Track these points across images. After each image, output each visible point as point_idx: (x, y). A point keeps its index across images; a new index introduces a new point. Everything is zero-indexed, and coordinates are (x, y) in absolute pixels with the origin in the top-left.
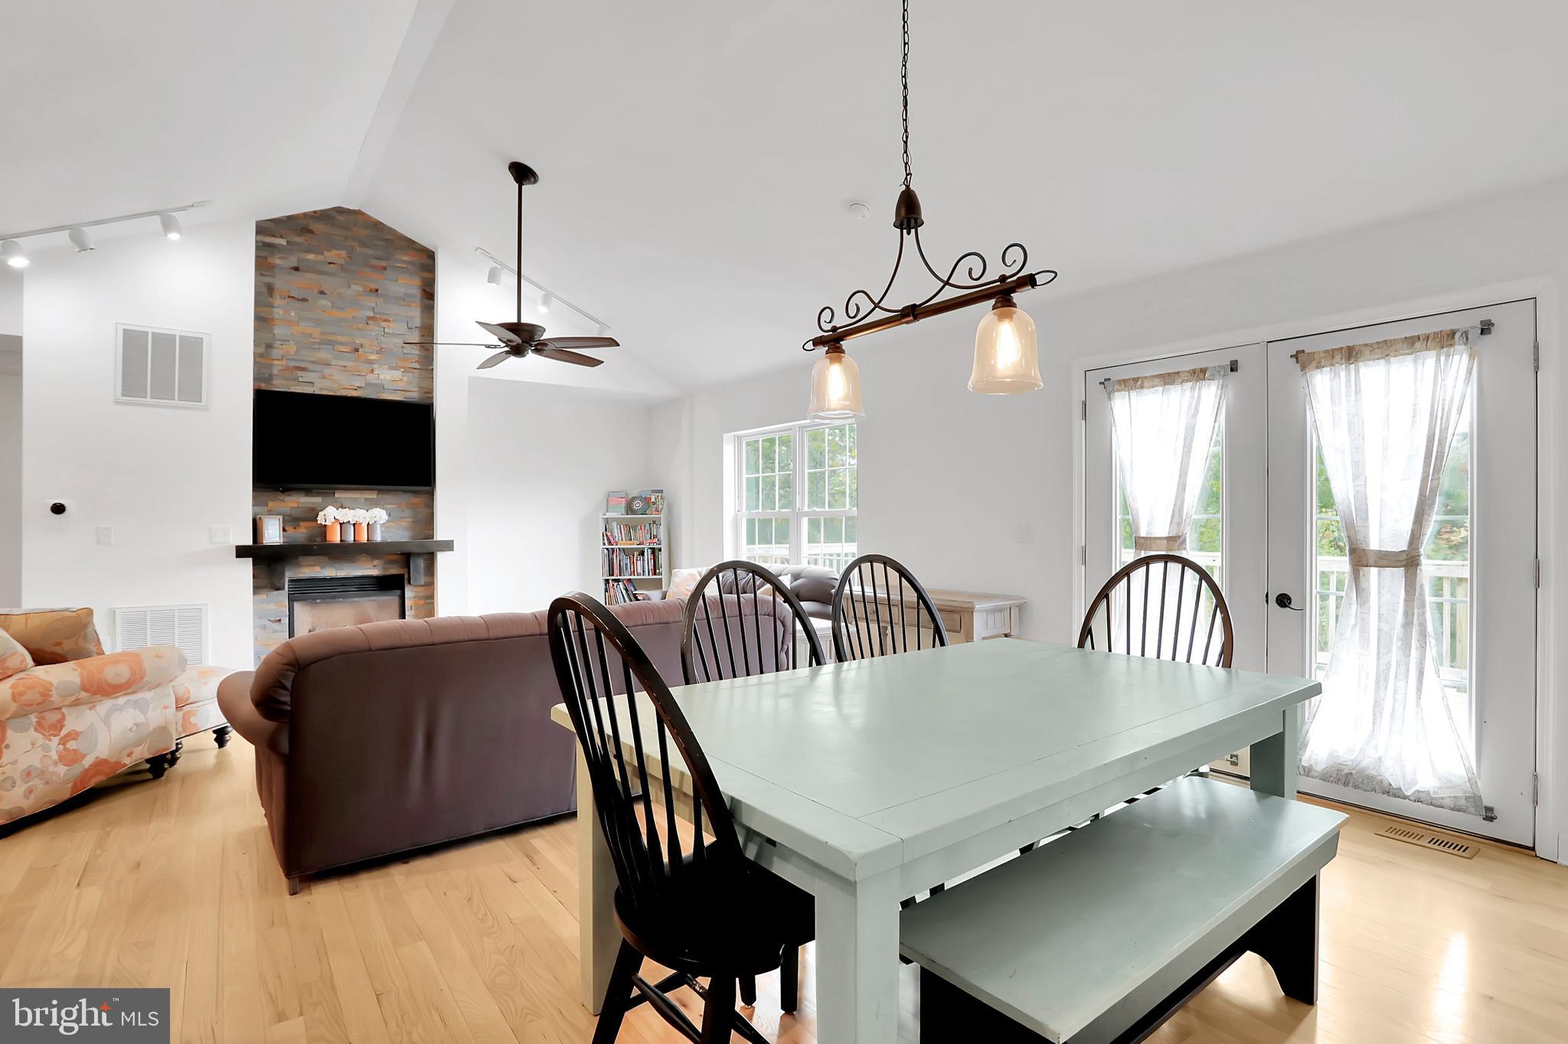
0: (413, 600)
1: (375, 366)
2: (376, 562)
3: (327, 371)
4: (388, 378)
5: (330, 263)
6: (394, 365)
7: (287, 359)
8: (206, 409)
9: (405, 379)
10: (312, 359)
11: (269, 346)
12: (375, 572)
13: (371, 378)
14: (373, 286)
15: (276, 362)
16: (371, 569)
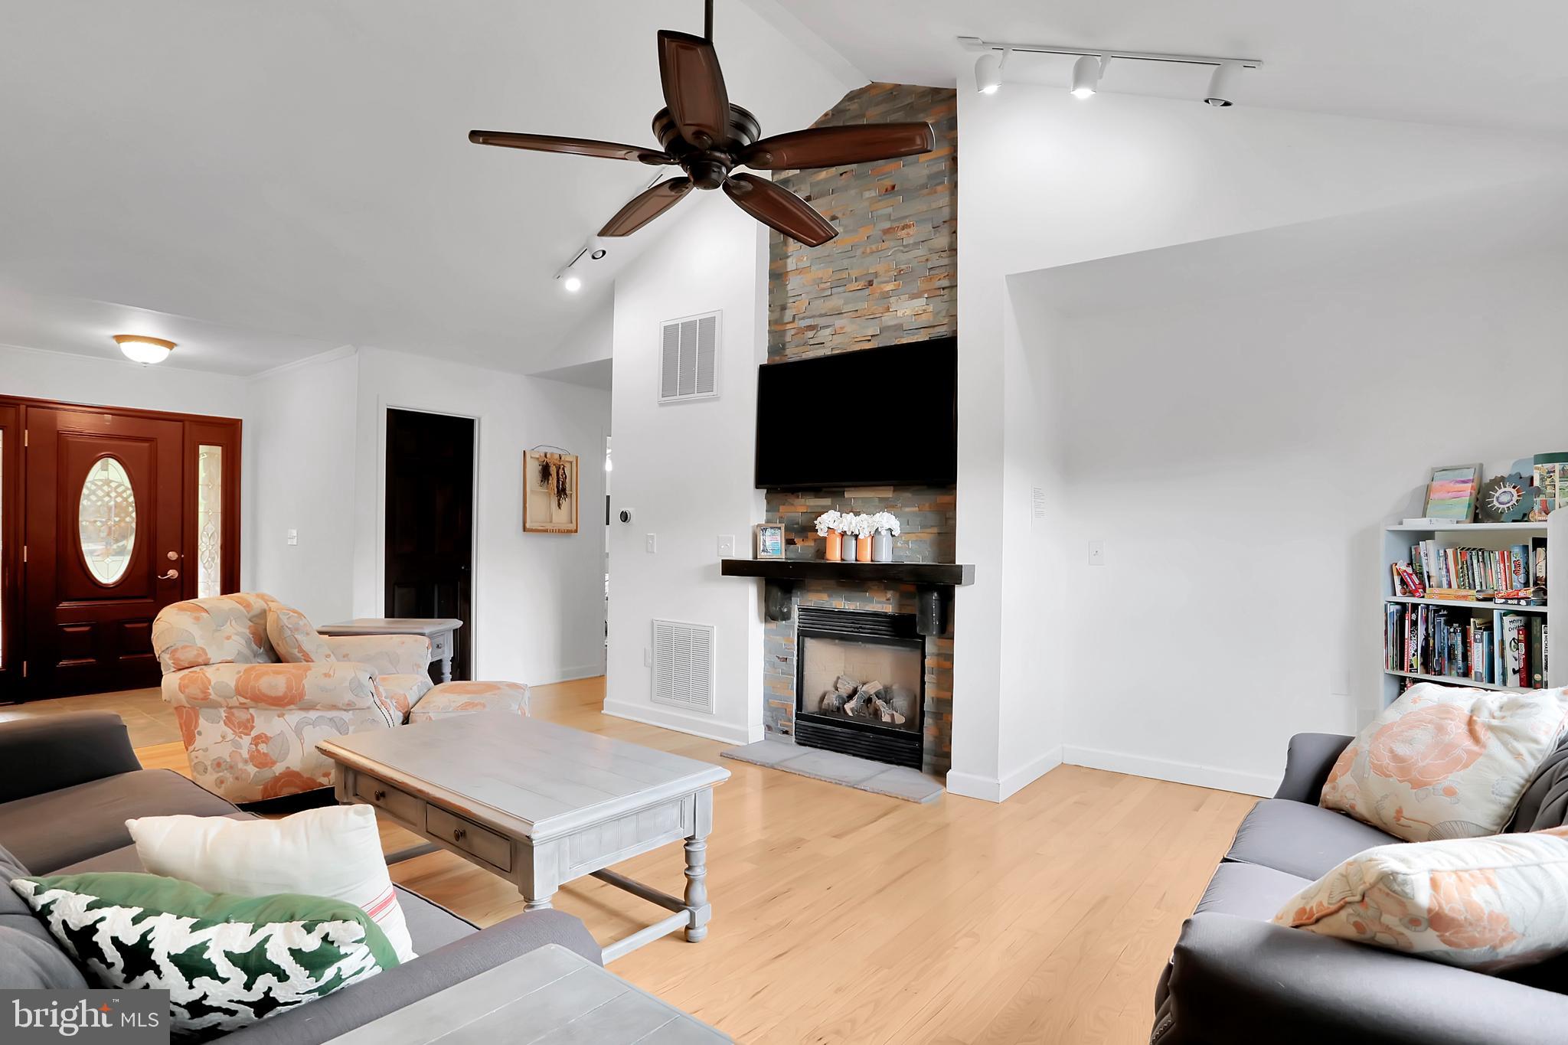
0: (935, 658)
1: (892, 300)
2: (889, 594)
3: (839, 322)
4: (908, 312)
5: (841, 175)
6: (915, 292)
7: (800, 319)
8: (717, 398)
9: (931, 308)
10: (823, 312)
11: (783, 308)
12: (889, 608)
13: (888, 320)
14: (888, 183)
15: (789, 326)
16: (882, 603)
